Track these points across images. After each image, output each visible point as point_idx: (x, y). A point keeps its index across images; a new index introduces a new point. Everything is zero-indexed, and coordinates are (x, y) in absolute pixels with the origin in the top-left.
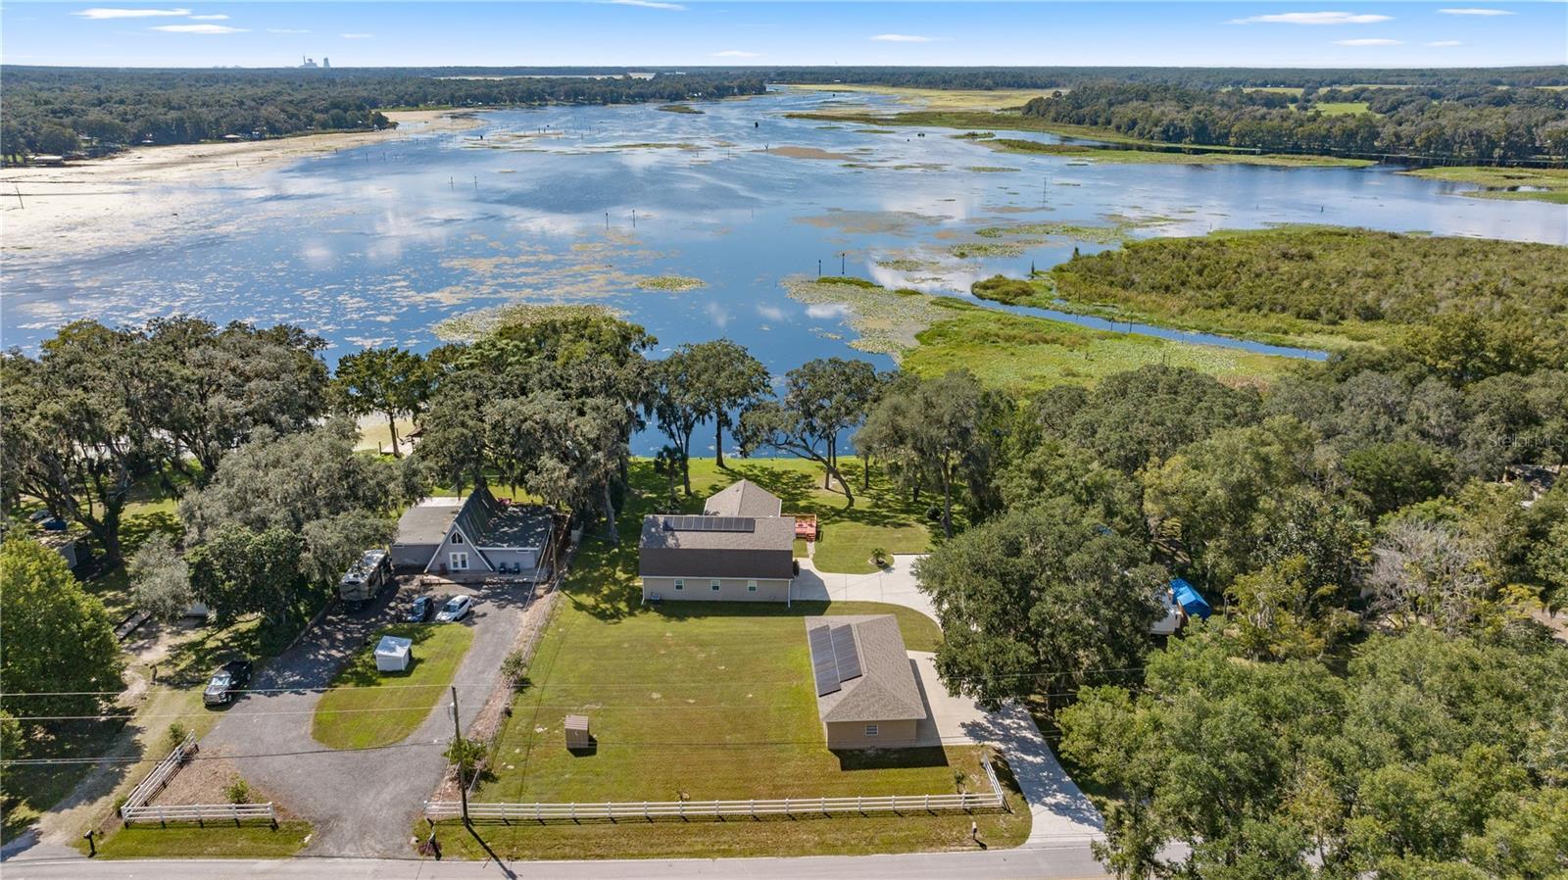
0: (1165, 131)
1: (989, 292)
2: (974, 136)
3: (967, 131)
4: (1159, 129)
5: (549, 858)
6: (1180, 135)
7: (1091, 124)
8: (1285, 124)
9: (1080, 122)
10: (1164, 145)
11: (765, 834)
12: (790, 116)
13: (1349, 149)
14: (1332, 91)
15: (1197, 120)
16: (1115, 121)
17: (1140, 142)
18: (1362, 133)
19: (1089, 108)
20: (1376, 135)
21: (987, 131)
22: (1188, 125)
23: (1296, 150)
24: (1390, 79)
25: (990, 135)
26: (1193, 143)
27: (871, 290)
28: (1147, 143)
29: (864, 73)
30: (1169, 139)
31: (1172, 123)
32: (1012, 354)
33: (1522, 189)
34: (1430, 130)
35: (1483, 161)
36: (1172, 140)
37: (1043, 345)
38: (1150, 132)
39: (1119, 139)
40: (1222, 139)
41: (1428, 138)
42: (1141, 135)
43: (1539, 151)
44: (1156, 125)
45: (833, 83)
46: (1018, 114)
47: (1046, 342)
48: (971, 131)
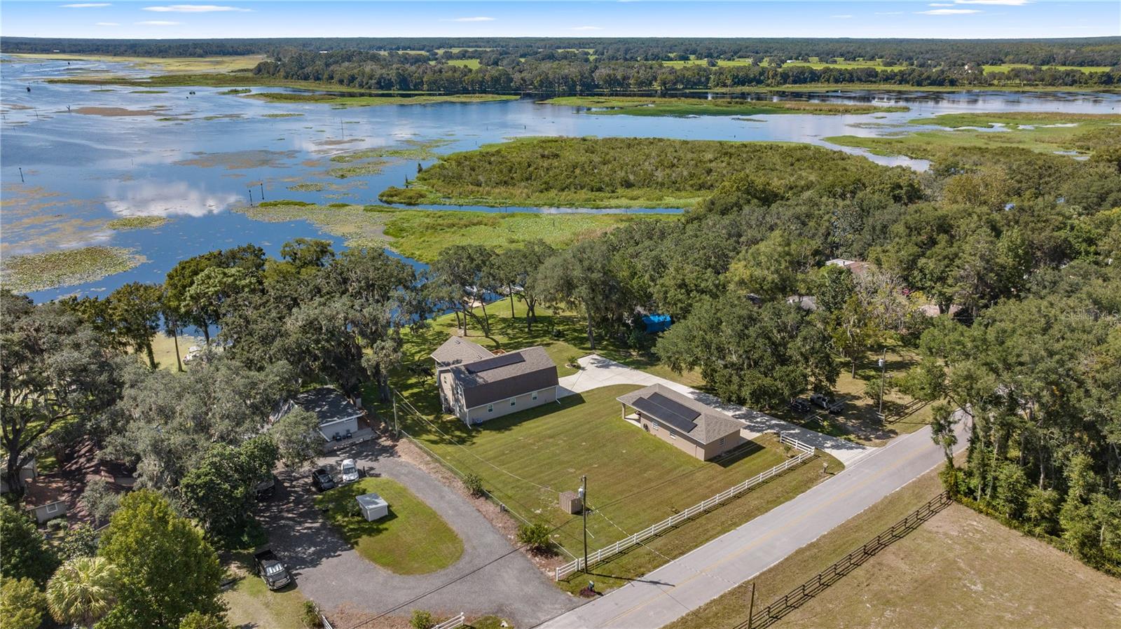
0: (379, 83)
1: (395, 199)
2: (236, 92)
3: (230, 89)
4: (373, 81)
5: (658, 567)
6: (389, 85)
7: (315, 80)
8: (456, 75)
9: (306, 78)
10: (381, 92)
11: (735, 509)
12: (51, 82)
13: (497, 89)
14: (446, 52)
15: (399, 75)
16: (337, 77)
17: (363, 91)
18: (503, 79)
19: (311, 68)
20: (511, 80)
21: (244, 88)
22: (394, 78)
23: (465, 91)
24: (471, 44)
25: (246, 91)
26: (399, 90)
27: (307, 207)
28: (367, 91)
29: (80, 45)
30: (382, 88)
31: (381, 77)
32: (463, 235)
33: (593, 110)
34: (540, 76)
35: (571, 93)
36: (384, 87)
37: (474, 227)
38: (367, 83)
39: (344, 89)
40: (418, 85)
41: (541, 80)
42: (361, 86)
43: (597, 86)
44: (371, 79)
45: (53, 53)
46: (250, 75)
47: (474, 225)
48: (234, 88)
